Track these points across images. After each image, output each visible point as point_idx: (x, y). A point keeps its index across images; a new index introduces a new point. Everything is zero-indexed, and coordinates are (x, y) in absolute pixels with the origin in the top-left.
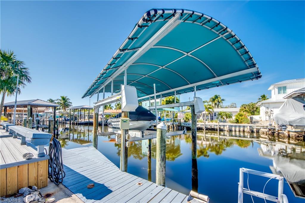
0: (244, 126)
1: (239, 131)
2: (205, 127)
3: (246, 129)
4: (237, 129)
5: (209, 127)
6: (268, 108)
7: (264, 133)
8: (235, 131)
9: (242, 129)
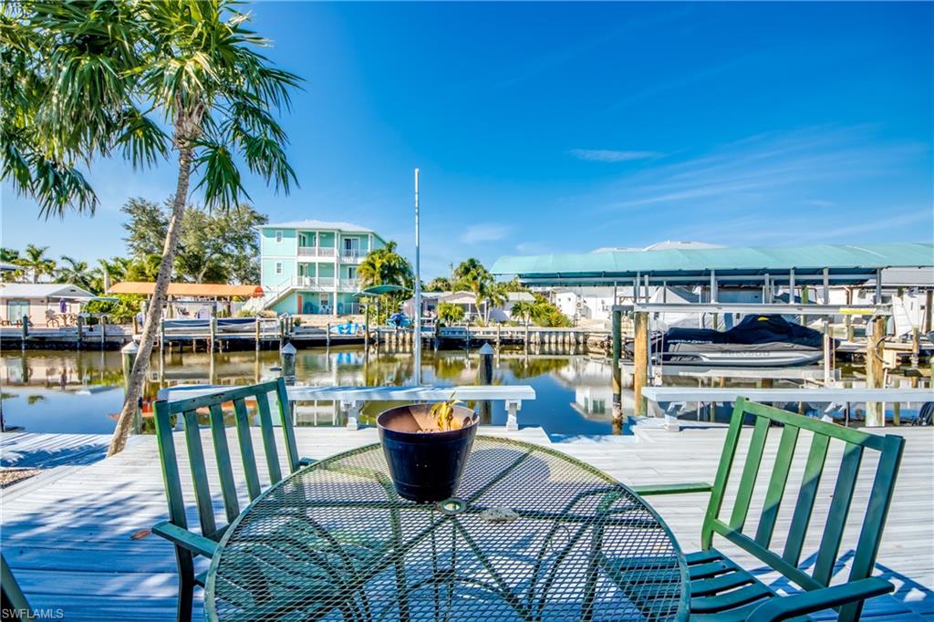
0: (564, 333)
1: (557, 343)
2: (500, 337)
3: (567, 339)
4: (553, 340)
5: (507, 336)
6: (579, 296)
7: (596, 345)
8: (550, 343)
9: (560, 339)
